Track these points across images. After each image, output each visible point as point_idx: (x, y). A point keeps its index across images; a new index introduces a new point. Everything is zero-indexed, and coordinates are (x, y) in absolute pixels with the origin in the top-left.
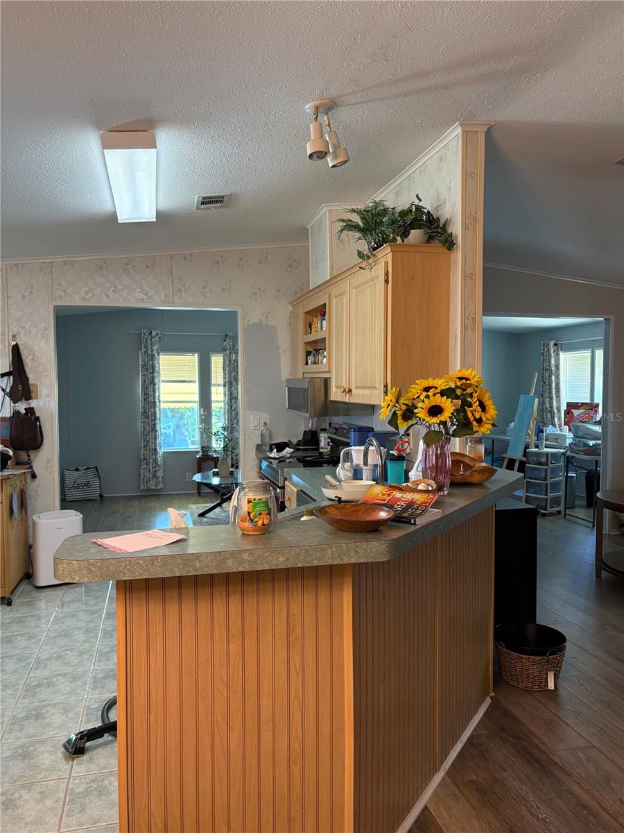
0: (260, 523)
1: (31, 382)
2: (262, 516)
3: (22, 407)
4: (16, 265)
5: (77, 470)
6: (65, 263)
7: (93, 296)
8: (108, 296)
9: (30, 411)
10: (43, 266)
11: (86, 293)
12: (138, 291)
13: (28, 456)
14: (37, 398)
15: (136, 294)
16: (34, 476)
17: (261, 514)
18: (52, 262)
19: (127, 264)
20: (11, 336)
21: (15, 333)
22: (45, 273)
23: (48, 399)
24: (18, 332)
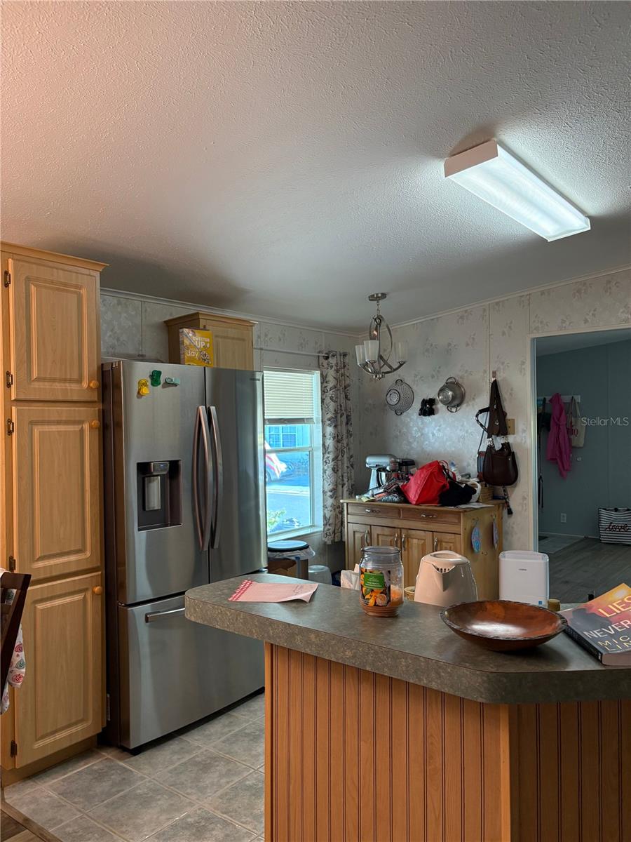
0: (371, 602)
1: (509, 417)
2: (373, 594)
3: (499, 442)
4: (497, 303)
5: (616, 510)
6: (543, 293)
7: (570, 323)
8: (586, 321)
9: (506, 446)
10: (522, 299)
11: (563, 321)
12: (621, 310)
13: (504, 491)
14: (514, 434)
15: (619, 314)
16: (510, 512)
17: (372, 591)
18: (530, 294)
19: (609, 282)
20: (491, 372)
21: (495, 370)
22: (524, 306)
23: (524, 435)
24: (499, 368)
